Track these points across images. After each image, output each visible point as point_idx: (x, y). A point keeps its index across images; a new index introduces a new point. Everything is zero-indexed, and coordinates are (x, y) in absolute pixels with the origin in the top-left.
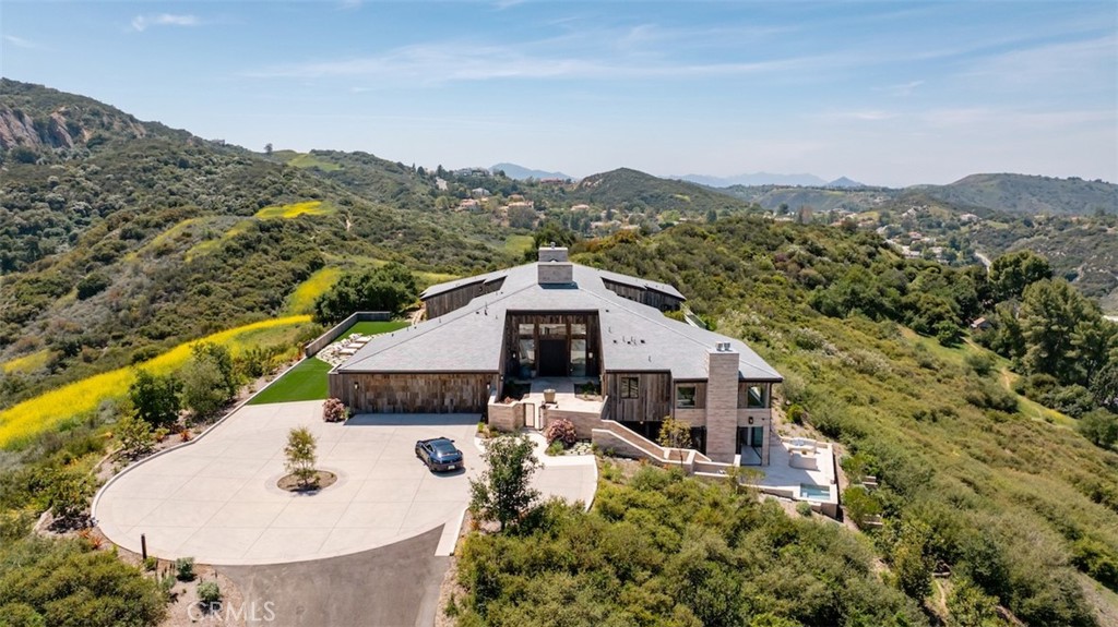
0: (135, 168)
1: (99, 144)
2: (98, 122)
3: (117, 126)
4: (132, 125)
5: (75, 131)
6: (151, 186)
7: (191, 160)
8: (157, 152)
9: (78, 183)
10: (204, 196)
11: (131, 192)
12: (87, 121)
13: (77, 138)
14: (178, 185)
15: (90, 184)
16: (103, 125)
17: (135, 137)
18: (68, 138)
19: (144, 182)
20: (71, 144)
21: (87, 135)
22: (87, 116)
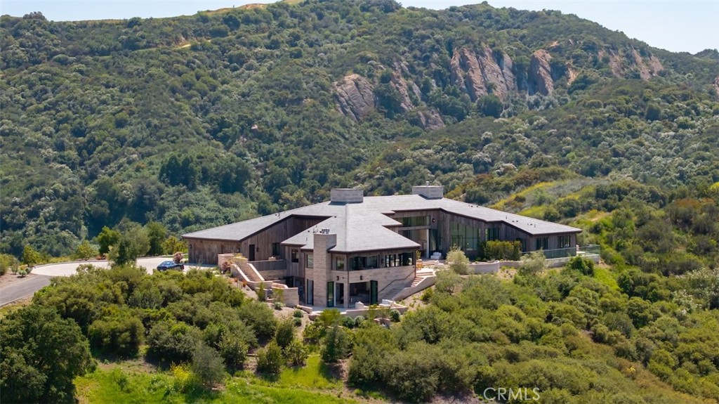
0: (584, 121)
1: (583, 88)
2: (590, 59)
3: (616, 61)
4: (639, 59)
5: (558, 71)
6: (595, 145)
7: (665, 109)
8: (621, 98)
9: (514, 140)
10: (659, 158)
11: (568, 151)
12: (577, 58)
13: (559, 82)
14: (631, 143)
15: (527, 141)
16: (595, 62)
17: (638, 77)
18: (549, 83)
19: (589, 138)
20: (550, 90)
21: (573, 76)
22: (579, 52)
